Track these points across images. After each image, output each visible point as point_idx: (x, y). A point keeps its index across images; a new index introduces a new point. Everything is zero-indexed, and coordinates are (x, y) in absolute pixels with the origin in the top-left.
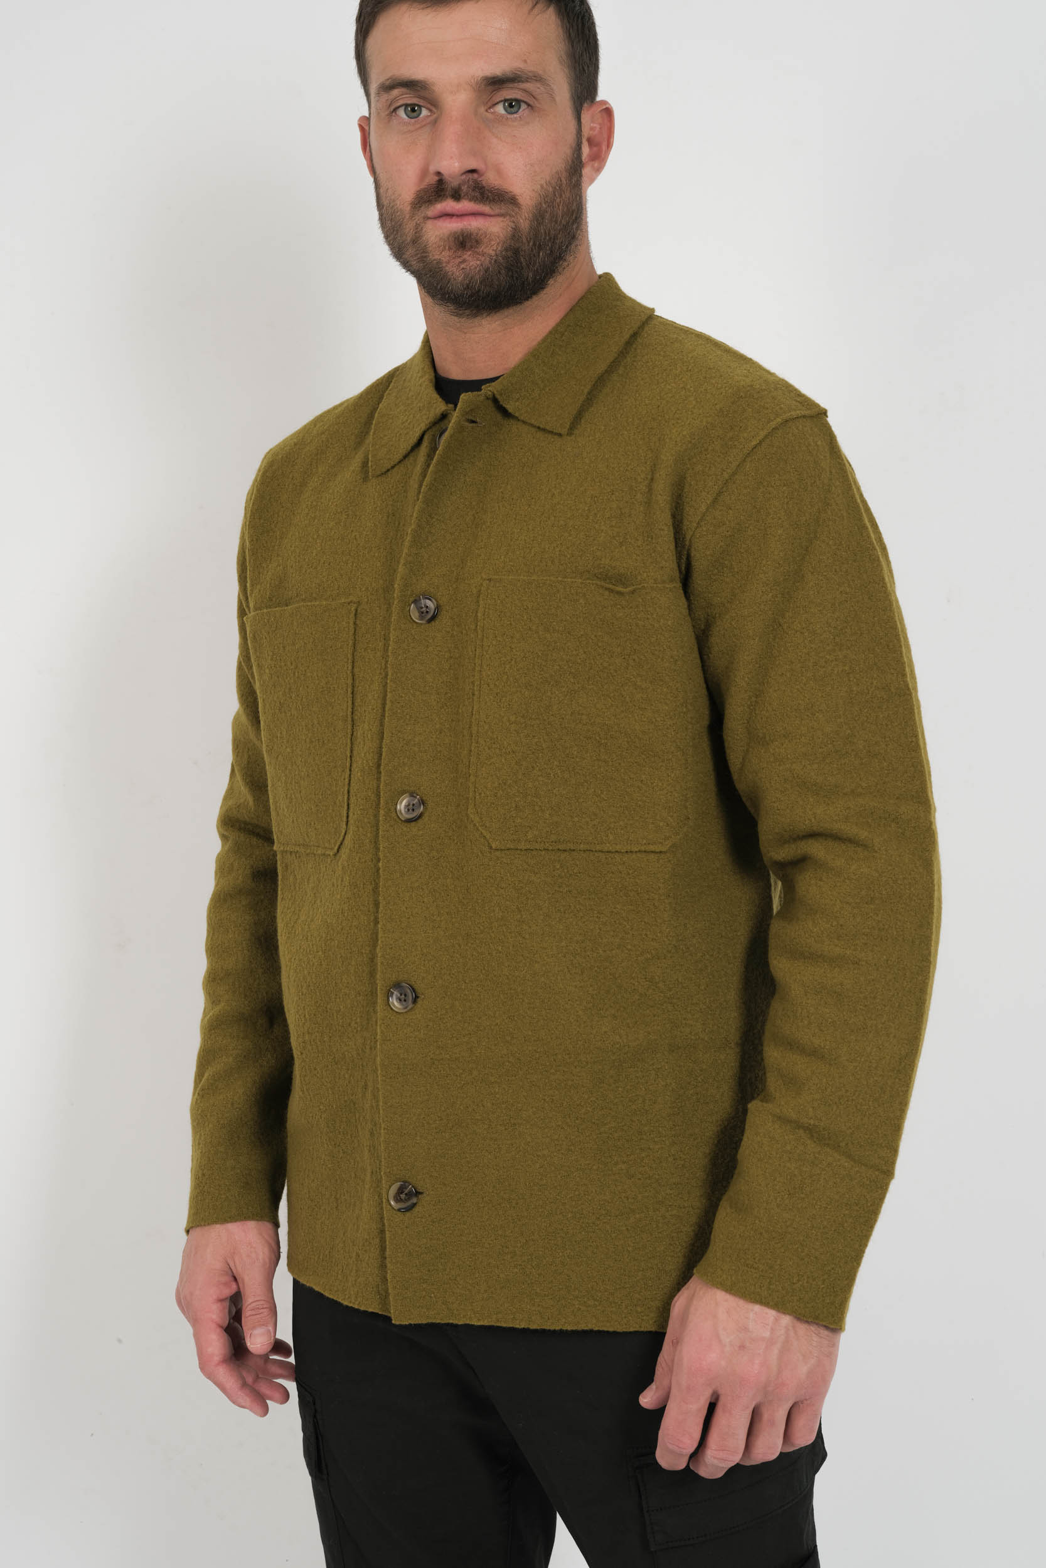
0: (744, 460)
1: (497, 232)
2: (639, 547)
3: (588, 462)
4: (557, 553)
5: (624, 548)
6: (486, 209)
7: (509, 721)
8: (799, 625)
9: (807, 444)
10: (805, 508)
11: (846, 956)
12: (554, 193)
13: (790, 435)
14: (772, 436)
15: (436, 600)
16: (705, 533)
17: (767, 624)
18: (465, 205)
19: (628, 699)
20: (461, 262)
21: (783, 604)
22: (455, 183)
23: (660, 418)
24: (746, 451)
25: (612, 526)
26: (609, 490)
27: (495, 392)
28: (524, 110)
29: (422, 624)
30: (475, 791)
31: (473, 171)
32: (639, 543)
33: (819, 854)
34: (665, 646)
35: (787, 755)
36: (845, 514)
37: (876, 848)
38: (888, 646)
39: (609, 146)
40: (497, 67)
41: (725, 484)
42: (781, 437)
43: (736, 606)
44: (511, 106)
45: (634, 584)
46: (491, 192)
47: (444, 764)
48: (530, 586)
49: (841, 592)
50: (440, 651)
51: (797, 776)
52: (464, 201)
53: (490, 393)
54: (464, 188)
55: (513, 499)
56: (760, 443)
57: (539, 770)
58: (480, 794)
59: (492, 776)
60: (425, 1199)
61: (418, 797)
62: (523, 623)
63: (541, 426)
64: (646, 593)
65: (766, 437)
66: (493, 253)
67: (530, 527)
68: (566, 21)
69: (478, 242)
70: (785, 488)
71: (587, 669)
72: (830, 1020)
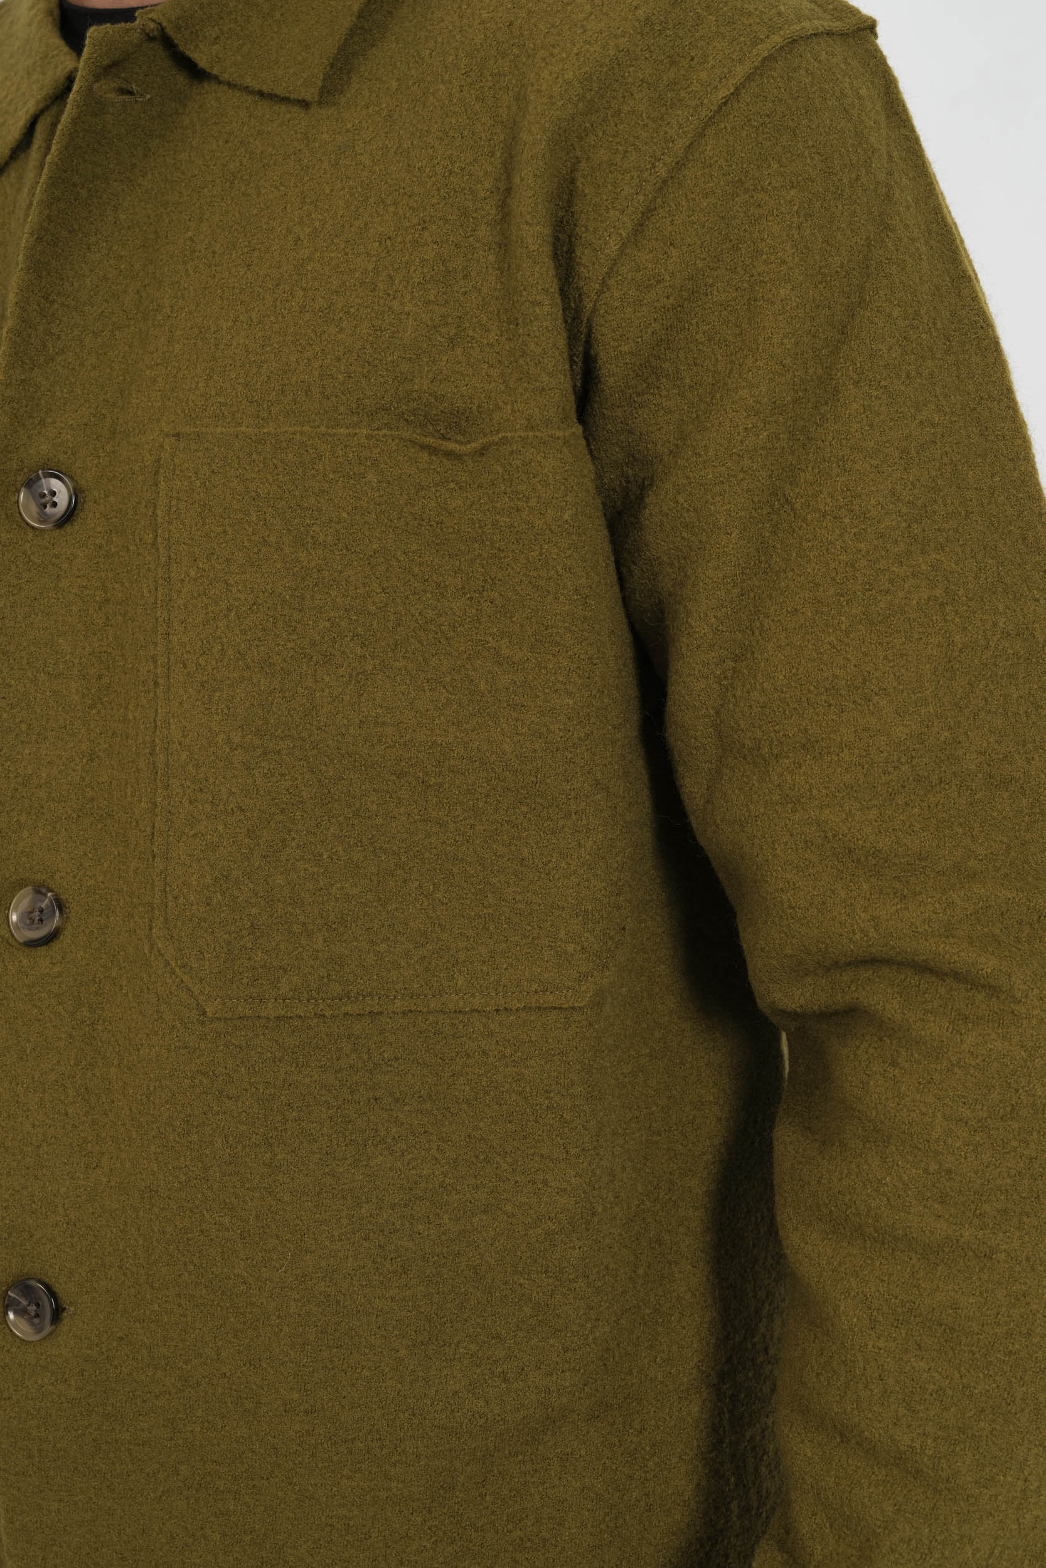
0: (702, 135)
2: (492, 345)
3: (368, 162)
4: (316, 373)
5: (459, 351)
7: (229, 741)
8: (829, 500)
9: (838, 94)
10: (839, 237)
11: (963, 1240)
13: (802, 72)
14: (761, 75)
15: (71, 478)
16: (616, 304)
17: (756, 499)
19: (483, 686)
21: (793, 453)
23: (515, 51)
24: (704, 113)
25: (428, 303)
26: (415, 221)
27: (164, 24)
29: (42, 530)
30: (165, 891)
32: (492, 337)
33: (888, 1006)
34: (559, 568)
35: (810, 790)
36: (924, 249)
37: (1018, 995)
38: (1024, 539)
41: (661, 189)
42: (782, 77)
43: (687, 460)
45: (487, 430)
47: (100, 826)
48: (260, 446)
49: (921, 422)
50: (85, 587)
51: (834, 836)
53: (152, 25)
55: (214, 253)
56: (736, 92)
57: (298, 846)
58: (176, 898)
59: (199, 861)
61: (49, 894)
62: (251, 530)
63: (265, 89)
64: (512, 452)
65: (749, 78)
67: (254, 316)
70: (792, 192)
71: (390, 625)
72: (932, 1387)
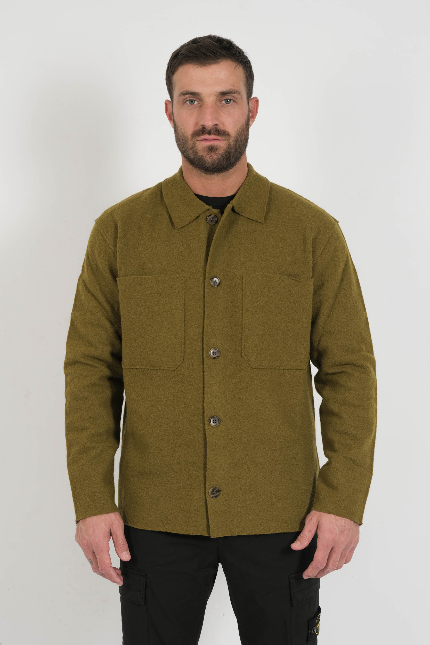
0: (329, 238)
1: (224, 146)
6: (219, 138)
7: (257, 324)
12: (242, 132)
15: (219, 279)
18: (213, 137)
20: (211, 156)
22: (209, 129)
28: (232, 103)
29: (215, 287)
30: (244, 348)
31: (216, 125)
33: (349, 371)
39: (257, 112)
40: (223, 89)
41: (325, 246)
44: (227, 101)
46: (221, 132)
47: (226, 338)
50: (222, 297)
52: (212, 135)
54: (212, 131)
58: (247, 349)
59: (252, 343)
60: (222, 493)
61: (217, 349)
63: (251, 218)
64: (305, 281)
66: (222, 153)
68: (246, 71)
69: (217, 149)
